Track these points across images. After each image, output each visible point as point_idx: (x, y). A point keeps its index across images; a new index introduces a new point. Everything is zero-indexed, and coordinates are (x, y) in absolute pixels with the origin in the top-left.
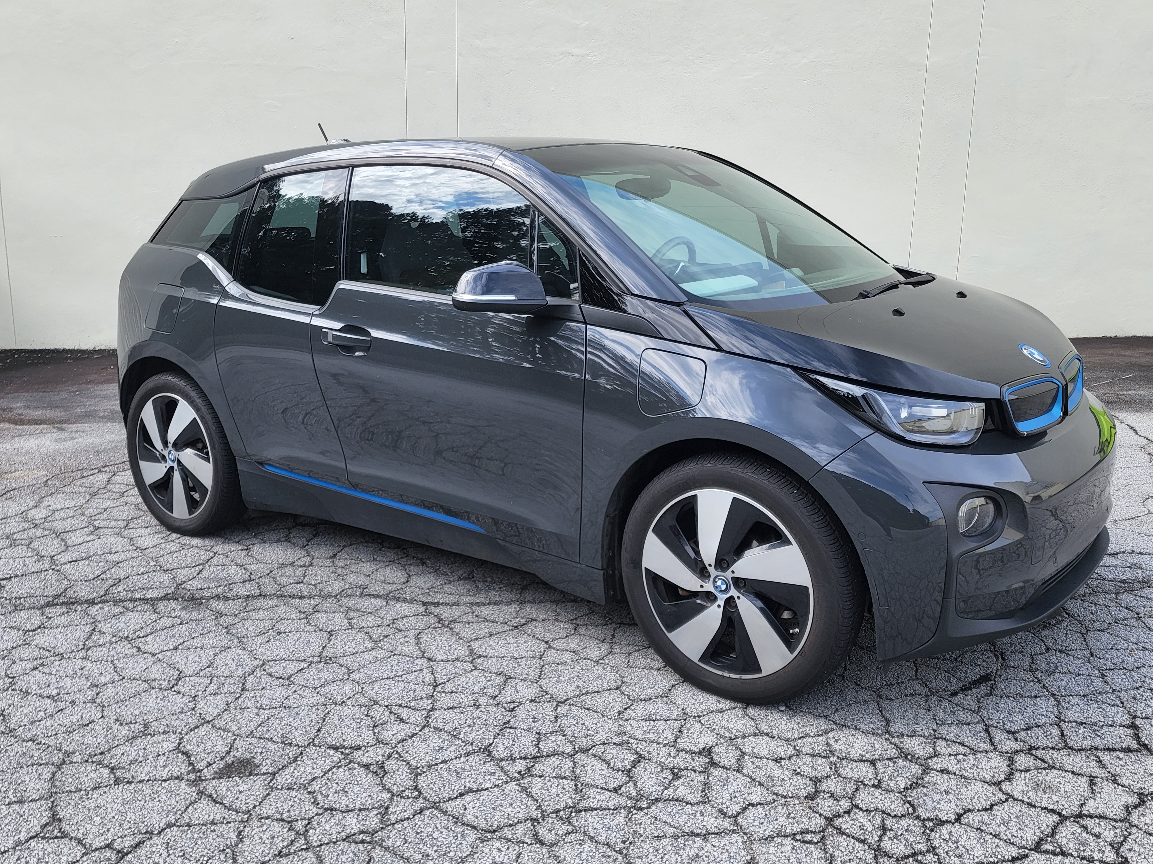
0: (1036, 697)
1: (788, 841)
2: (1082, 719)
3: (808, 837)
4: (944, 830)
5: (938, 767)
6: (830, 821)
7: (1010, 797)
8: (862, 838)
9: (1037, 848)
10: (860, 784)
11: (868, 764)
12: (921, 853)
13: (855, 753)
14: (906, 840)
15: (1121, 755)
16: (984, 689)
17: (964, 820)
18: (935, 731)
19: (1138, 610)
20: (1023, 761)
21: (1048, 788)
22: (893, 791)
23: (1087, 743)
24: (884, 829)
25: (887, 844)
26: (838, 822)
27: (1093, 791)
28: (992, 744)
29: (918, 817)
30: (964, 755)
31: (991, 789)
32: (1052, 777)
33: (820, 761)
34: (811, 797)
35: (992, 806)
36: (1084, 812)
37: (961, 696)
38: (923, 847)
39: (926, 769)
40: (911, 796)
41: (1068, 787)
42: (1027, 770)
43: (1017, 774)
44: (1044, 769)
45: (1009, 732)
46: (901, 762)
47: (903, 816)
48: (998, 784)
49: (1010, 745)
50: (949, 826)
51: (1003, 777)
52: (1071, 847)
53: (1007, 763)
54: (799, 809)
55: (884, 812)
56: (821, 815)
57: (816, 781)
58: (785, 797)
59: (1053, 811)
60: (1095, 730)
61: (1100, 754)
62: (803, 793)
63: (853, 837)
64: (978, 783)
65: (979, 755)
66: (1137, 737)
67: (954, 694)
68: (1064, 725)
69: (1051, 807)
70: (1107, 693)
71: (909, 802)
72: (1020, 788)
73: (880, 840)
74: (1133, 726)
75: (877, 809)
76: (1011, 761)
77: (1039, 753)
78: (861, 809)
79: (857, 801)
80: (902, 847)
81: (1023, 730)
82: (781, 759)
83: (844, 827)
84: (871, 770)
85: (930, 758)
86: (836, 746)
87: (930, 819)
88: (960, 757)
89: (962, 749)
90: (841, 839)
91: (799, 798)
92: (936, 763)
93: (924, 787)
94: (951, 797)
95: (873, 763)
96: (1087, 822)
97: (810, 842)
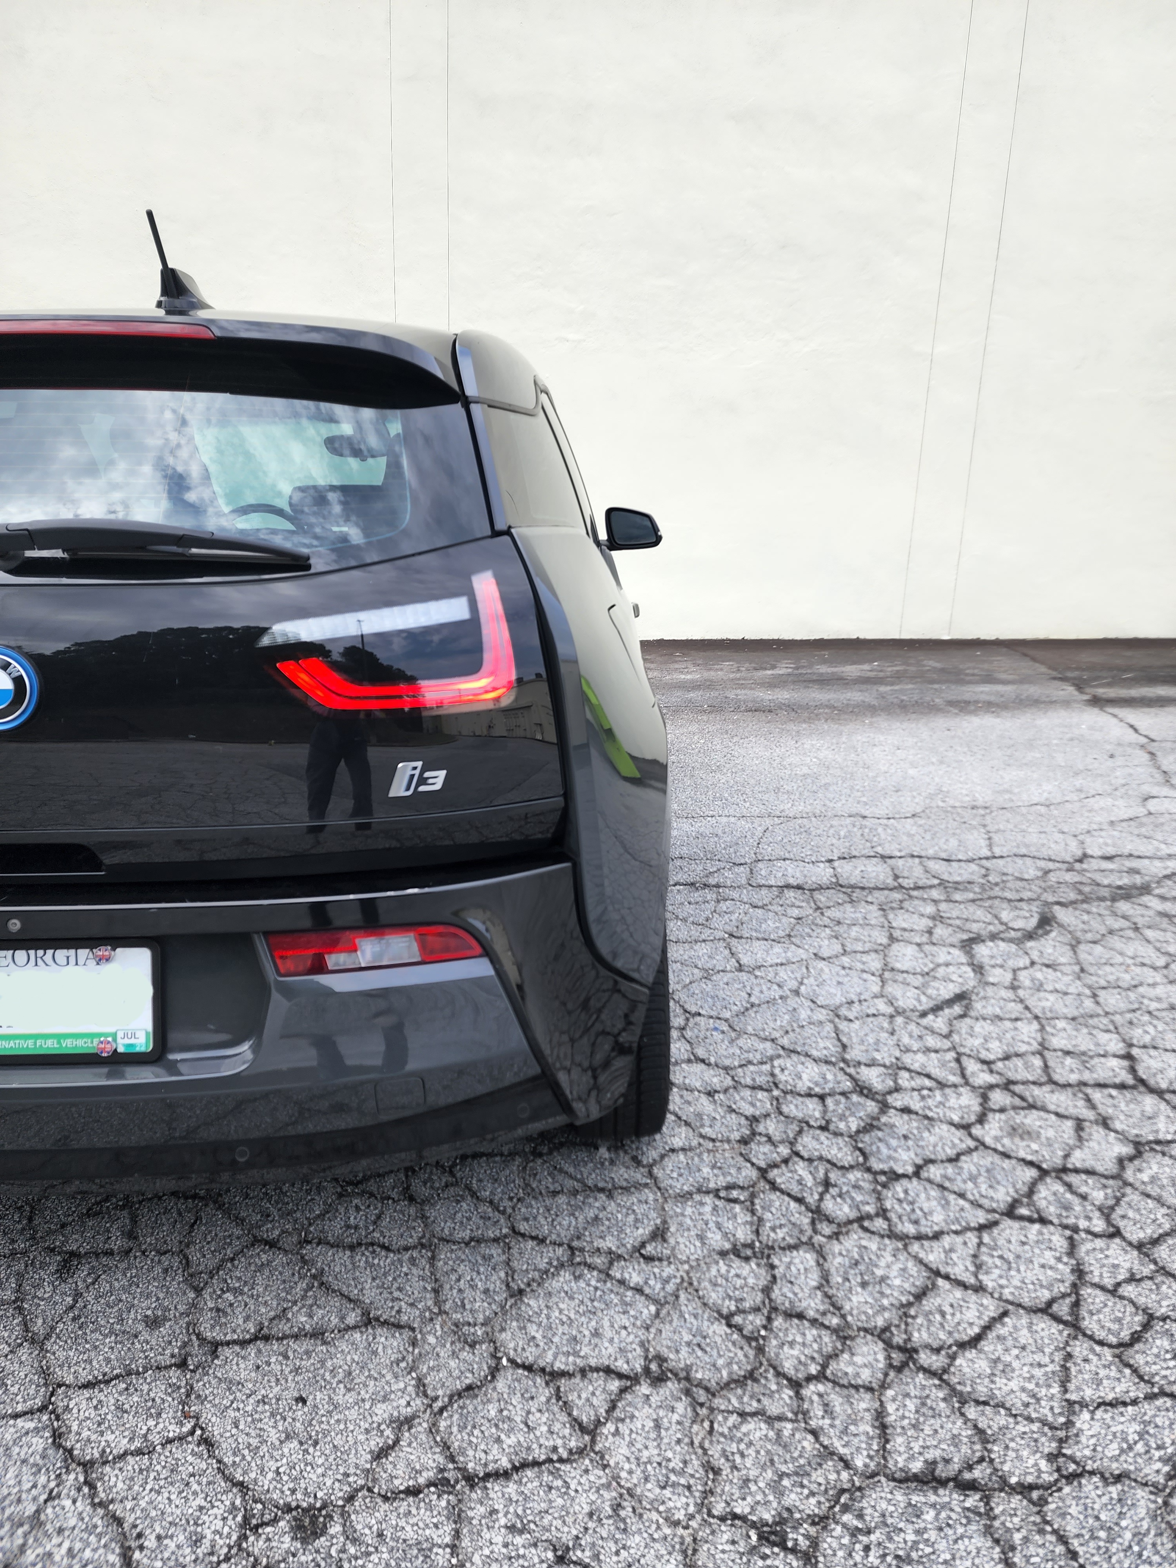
0: (1017, 1019)
1: (708, 1199)
2: (1070, 1048)
3: (735, 1194)
4: (899, 1188)
5: (898, 1104)
6: (763, 1172)
7: (982, 1144)
8: (799, 1195)
9: (1010, 1212)
10: (804, 1124)
11: (815, 1099)
12: (869, 1217)
13: (802, 1086)
14: (852, 1199)
15: (1114, 1092)
16: (957, 1009)
17: (924, 1174)
18: (897, 1059)
19: (1135, 920)
20: (998, 1098)
21: (1027, 1134)
22: (842, 1135)
23: (1074, 1078)
24: (827, 1184)
25: (829, 1205)
26: (773, 1174)
27: (1080, 1139)
28: (963, 1076)
29: (869, 1170)
30: (930, 1090)
31: (960, 1133)
32: (1031, 1119)
33: (761, 1095)
34: (744, 1141)
35: (959, 1155)
36: (1070, 1166)
37: (931, 1017)
38: (870, 1209)
39: (885, 1107)
40: (862, 1142)
41: (1051, 1133)
42: (1002, 1110)
43: (990, 1116)
44: (1023, 1108)
45: (984, 1062)
46: (855, 1098)
47: (852, 1167)
48: (966, 1127)
49: (984, 1078)
50: (905, 1182)
51: (973, 1118)
52: (1052, 1211)
53: (980, 1100)
54: (727, 1155)
55: (829, 1161)
56: (753, 1164)
57: (754, 1120)
58: (713, 1140)
59: (1031, 1164)
60: (1084, 1062)
61: (1089, 1091)
62: (736, 1136)
63: (789, 1195)
64: (945, 1127)
65: (948, 1091)
66: (1133, 1070)
67: (924, 1014)
68: (1046, 1053)
69: (1029, 1158)
70: (1098, 1015)
71: (860, 1150)
72: (993, 1133)
73: (821, 1199)
74: (1129, 1057)
75: (821, 1158)
76: (985, 1098)
77: (1018, 1089)
78: (802, 1158)
79: (799, 1148)
80: (846, 1209)
81: (1000, 1059)
82: (716, 1091)
83: (779, 1180)
84: (820, 1108)
85: (890, 1092)
86: (782, 1077)
87: (883, 1173)
88: (925, 1092)
89: (927, 1083)
90: (775, 1196)
91: (729, 1141)
92: (898, 1101)
93: (879, 1129)
94: (910, 1143)
95: (822, 1098)
96: (1072, 1178)
97: (735, 1201)
